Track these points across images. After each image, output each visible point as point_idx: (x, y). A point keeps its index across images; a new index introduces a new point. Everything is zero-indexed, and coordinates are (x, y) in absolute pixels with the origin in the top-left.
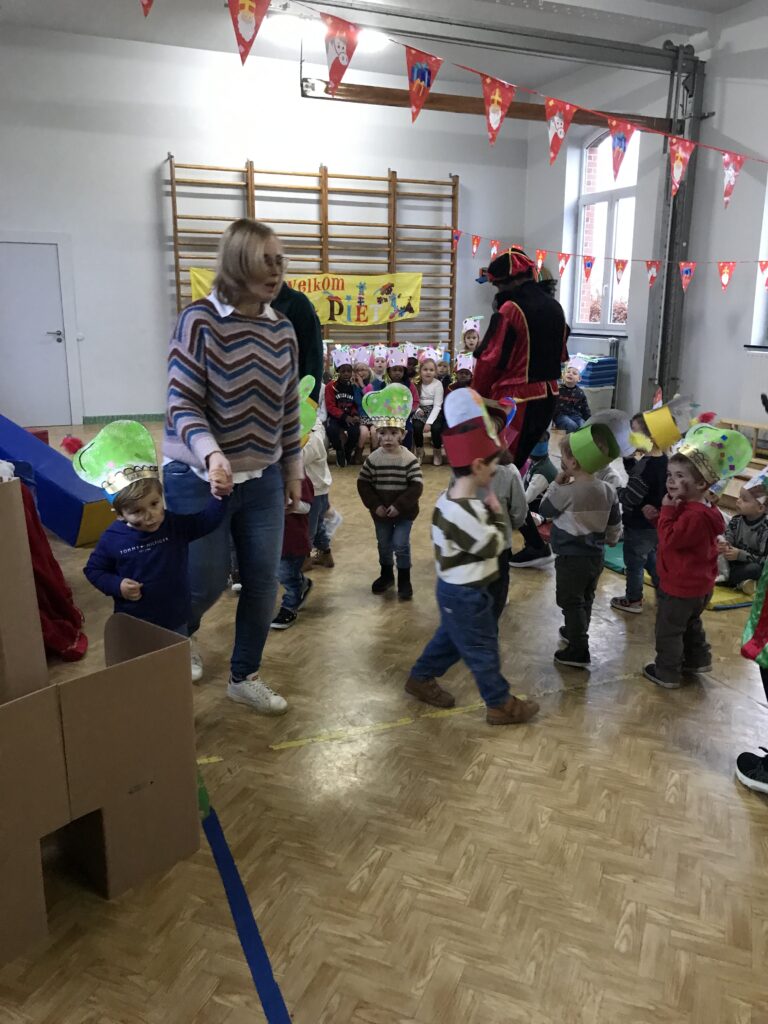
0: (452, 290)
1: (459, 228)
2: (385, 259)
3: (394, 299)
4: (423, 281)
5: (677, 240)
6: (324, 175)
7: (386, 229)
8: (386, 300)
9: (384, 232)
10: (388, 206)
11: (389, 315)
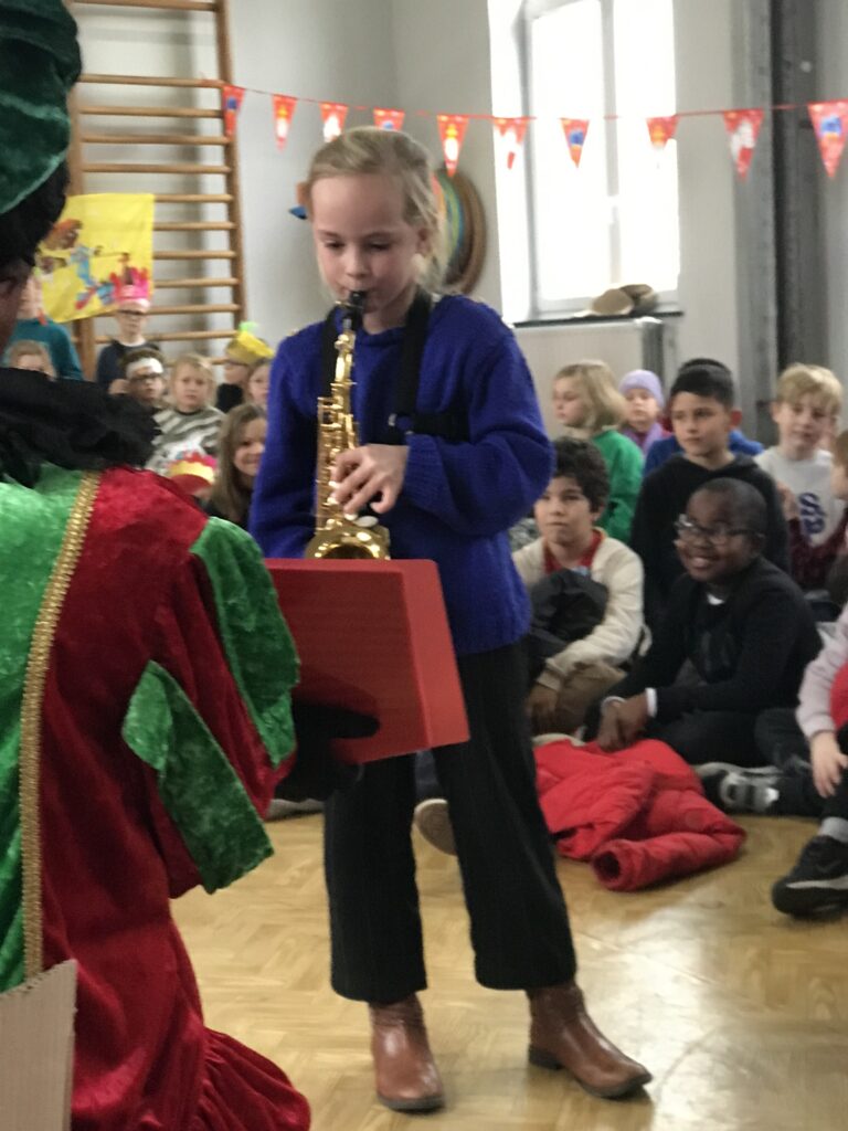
0: (234, 235)
3: (83, 260)
4: (157, 215)
5: (788, 56)
8: (63, 263)
11: (74, 300)
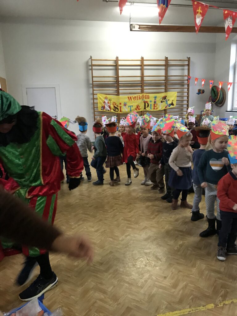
0: (188, 97)
1: (190, 76)
2: (164, 87)
3: (167, 101)
4: (177, 94)
6: (142, 60)
7: (164, 77)
8: (164, 102)
9: (163, 78)
10: (165, 69)
11: (165, 107)
